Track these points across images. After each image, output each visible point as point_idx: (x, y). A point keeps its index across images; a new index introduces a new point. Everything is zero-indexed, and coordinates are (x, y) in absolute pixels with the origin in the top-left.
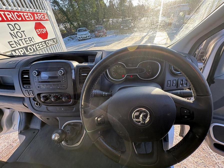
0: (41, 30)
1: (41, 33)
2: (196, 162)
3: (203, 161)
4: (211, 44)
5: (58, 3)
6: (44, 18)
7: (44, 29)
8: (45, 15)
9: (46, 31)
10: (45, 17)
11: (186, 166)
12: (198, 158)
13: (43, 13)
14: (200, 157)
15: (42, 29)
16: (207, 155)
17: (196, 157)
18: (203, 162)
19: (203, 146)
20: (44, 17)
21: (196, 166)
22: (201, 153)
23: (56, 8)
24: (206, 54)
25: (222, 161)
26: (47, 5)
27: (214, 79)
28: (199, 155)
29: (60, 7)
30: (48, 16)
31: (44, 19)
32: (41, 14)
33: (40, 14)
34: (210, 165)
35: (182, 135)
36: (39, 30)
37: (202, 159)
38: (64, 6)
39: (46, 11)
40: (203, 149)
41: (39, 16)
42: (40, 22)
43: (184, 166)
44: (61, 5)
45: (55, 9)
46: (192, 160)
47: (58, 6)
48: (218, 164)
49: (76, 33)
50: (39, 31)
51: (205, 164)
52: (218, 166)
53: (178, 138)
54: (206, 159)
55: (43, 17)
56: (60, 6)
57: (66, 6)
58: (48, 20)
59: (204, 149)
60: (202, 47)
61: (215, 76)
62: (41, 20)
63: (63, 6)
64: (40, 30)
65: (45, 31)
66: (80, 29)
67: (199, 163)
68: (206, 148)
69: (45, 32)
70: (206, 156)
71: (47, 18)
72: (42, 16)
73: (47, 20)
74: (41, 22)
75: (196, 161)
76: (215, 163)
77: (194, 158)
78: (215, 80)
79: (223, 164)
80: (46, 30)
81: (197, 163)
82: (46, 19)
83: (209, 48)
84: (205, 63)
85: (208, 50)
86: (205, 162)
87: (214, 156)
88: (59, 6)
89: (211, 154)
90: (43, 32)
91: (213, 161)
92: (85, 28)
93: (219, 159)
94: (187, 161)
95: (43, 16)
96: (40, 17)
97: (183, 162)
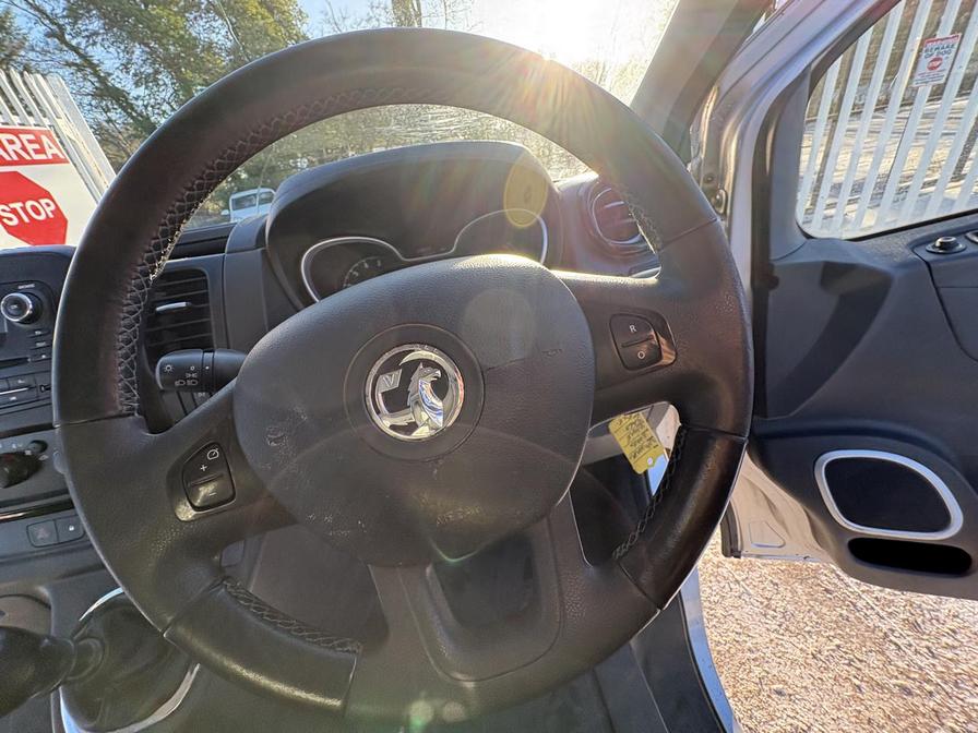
0: (24, 209)
1: (26, 220)
2: (814, 657)
3: (837, 642)
4: (727, 140)
5: (124, 96)
6: (36, 151)
7: (43, 201)
8: (45, 139)
9: (57, 211)
10: (46, 146)
11: (781, 686)
12: (819, 633)
13: (34, 128)
14: (822, 628)
15: (29, 204)
16: (845, 612)
17: (809, 632)
18: (838, 646)
19: (824, 578)
20: (37, 146)
21: (818, 675)
22: (825, 610)
23: (113, 118)
24: (723, 179)
25: (904, 620)
26: (55, 96)
27: (773, 266)
28: (817, 623)
29: (136, 112)
30: (62, 143)
31: (42, 157)
32: (21, 136)
33: (16, 133)
34: (864, 649)
35: (732, 551)
36: (12, 205)
37: (832, 633)
38: (152, 107)
39: (46, 122)
40: (827, 590)
41: (11, 142)
42: (15, 173)
43: (775, 687)
44: (140, 103)
45: (109, 121)
46: (798, 652)
47: (121, 106)
48: (893, 638)
49: (225, 212)
50: (14, 211)
51: (847, 653)
52: (896, 644)
53: (724, 571)
54: (848, 630)
55: (30, 147)
56: (133, 109)
57: (165, 107)
58: (65, 161)
59: (830, 587)
60: (703, 157)
61: (772, 258)
62: (22, 161)
63: (150, 109)
64: (17, 206)
65: (48, 210)
66: (243, 197)
67: (826, 653)
68: (836, 581)
69: (51, 215)
70: (841, 615)
71: (55, 151)
72: (26, 143)
73: (56, 160)
74: (22, 170)
75: (811, 650)
76: (881, 634)
77: (802, 640)
78: (776, 273)
79: (910, 633)
80: (53, 207)
81: (819, 655)
82: (50, 157)
83: (725, 155)
84: (728, 211)
85: (725, 166)
86: (846, 643)
87: (872, 608)
88: (131, 106)
89: (858, 604)
90: (38, 213)
91: (873, 632)
92: (267, 190)
93: (891, 613)
94: (779, 660)
95: (30, 142)
96: (17, 147)
97: (768, 673)
